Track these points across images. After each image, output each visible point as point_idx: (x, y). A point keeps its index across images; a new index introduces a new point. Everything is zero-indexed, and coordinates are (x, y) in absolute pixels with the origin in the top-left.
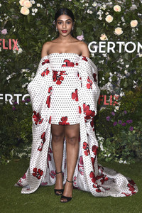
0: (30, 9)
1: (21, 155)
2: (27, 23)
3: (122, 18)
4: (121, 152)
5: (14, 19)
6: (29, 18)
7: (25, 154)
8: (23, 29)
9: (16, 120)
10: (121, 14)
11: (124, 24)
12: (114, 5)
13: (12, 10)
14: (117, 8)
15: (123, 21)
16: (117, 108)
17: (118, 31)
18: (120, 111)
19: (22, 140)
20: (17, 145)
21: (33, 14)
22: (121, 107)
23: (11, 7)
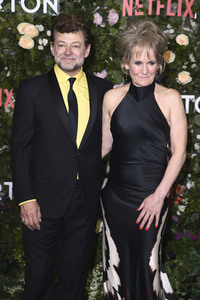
0: (35, 40)
1: (12, 291)
2: (30, 63)
3: (191, 56)
4: (190, 288)
5: (8, 56)
6: (33, 55)
7: (20, 288)
8: (23, 72)
9: (7, 226)
10: (189, 49)
11: (194, 66)
12: (177, 33)
13: (5, 41)
14: (182, 40)
15: (193, 60)
16: (182, 208)
17: (184, 78)
18: (187, 213)
19: (15, 264)
20: (7, 272)
21: (41, 48)
22: (188, 207)
23: (3, 36)
